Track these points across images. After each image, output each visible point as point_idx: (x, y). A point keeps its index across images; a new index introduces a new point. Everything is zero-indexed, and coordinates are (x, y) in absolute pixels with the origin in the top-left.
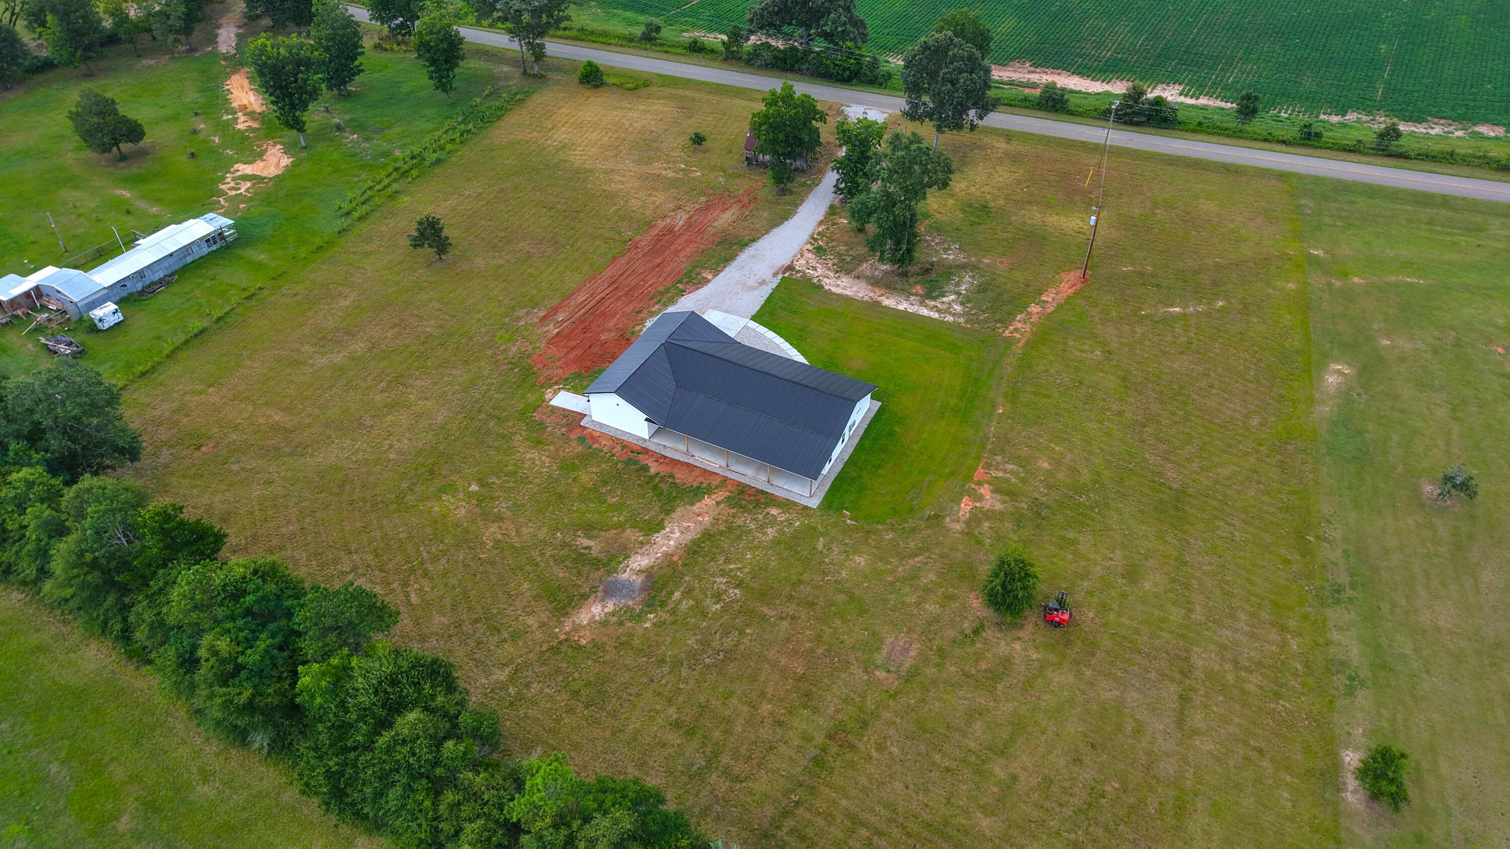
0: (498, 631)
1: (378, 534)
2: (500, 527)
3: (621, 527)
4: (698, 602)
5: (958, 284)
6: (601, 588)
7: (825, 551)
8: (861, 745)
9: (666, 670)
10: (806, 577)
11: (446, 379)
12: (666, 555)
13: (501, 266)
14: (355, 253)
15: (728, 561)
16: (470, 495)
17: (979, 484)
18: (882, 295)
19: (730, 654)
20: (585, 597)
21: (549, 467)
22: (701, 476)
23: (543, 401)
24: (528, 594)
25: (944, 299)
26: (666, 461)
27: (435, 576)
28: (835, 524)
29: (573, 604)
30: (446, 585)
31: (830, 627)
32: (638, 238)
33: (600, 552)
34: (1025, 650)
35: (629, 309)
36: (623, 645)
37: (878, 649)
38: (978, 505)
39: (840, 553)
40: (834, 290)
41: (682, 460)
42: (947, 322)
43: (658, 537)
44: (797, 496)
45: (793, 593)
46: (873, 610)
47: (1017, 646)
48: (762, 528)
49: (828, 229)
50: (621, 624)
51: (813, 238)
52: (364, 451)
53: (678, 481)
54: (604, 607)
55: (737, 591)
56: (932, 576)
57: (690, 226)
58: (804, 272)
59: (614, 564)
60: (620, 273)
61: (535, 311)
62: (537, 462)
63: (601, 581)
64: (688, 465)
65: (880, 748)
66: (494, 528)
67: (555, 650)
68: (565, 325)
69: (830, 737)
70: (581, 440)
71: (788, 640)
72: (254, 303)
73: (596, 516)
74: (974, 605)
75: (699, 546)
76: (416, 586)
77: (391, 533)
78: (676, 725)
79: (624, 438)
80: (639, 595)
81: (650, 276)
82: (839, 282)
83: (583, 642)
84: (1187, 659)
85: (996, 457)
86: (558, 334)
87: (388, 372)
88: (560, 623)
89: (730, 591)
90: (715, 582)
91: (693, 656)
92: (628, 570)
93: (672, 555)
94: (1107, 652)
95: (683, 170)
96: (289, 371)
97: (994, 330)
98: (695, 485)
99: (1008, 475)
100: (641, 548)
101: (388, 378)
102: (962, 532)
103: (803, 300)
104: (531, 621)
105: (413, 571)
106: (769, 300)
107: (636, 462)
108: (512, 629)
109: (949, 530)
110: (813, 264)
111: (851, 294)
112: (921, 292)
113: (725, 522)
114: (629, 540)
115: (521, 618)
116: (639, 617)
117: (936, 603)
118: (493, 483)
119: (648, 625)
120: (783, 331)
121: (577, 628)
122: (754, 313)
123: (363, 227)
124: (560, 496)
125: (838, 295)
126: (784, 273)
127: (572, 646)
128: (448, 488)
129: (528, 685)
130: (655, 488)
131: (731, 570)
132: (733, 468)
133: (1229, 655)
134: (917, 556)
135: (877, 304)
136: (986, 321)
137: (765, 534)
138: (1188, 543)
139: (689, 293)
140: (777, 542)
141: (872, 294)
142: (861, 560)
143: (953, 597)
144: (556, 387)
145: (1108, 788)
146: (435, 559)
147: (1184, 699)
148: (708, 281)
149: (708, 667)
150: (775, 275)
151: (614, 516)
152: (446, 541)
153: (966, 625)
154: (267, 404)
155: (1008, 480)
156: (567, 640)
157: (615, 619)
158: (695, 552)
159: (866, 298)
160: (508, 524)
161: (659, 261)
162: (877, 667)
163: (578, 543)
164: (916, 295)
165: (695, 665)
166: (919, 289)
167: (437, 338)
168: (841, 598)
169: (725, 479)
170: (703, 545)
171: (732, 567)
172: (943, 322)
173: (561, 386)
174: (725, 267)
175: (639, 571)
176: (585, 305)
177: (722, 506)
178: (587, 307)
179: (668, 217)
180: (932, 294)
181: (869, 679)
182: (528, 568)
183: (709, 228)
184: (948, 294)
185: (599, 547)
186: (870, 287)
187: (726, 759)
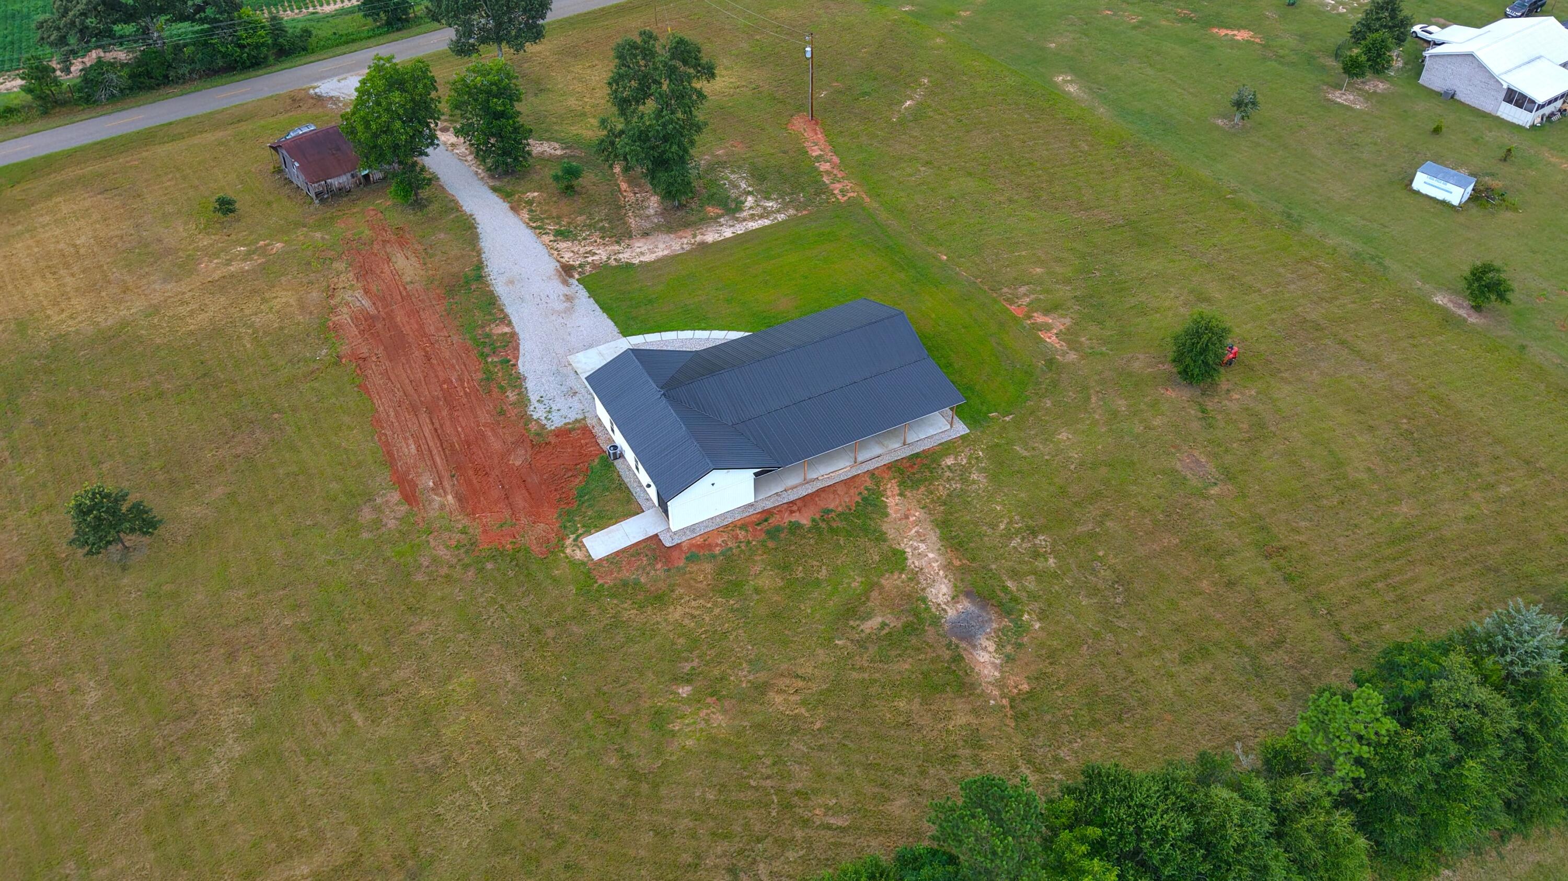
0: (954, 756)
1: (685, 823)
2: (780, 692)
3: (871, 585)
4: (1034, 572)
5: (734, 186)
6: (954, 639)
7: (1034, 453)
8: (1285, 543)
9: (1109, 636)
10: (1058, 481)
11: (426, 642)
12: (945, 567)
15: (994, 526)
16: (695, 700)
17: (1029, 317)
18: (694, 236)
19: (1120, 579)
20: (958, 659)
21: (715, 606)
22: (848, 489)
23: (584, 564)
24: (916, 706)
25: (748, 204)
28: (1003, 429)
29: (962, 674)
31: (1135, 496)
32: (345, 349)
33: (898, 619)
34: (1243, 394)
35: (484, 417)
36: (1052, 656)
37: (1185, 478)
38: (1055, 331)
39: (1044, 444)
40: (644, 259)
41: (810, 491)
42: (784, 221)
43: (913, 562)
44: (942, 435)
45: (1073, 500)
46: (1135, 458)
47: (1236, 396)
48: (964, 480)
49: (532, 211)
50: (1019, 646)
52: (495, 784)
53: (840, 509)
54: (985, 649)
55: (1041, 537)
56: (1122, 402)
57: (383, 299)
58: (588, 263)
59: (926, 615)
61: (379, 501)
62: (696, 613)
63: (944, 636)
64: (823, 490)
65: (1296, 531)
66: (776, 698)
67: (1020, 716)
68: (448, 487)
69: (1268, 557)
70: (692, 558)
71: (1132, 532)
73: (836, 599)
74: (1173, 396)
75: (955, 537)
76: (817, 812)
77: (695, 807)
78: (1186, 659)
79: (730, 520)
80: (988, 614)
81: (440, 374)
82: (638, 250)
83: (1025, 687)
84: (1305, 320)
85: (1003, 291)
86: (459, 499)
87: (331, 700)
88: (983, 696)
89: (1037, 542)
90: (1015, 548)
91: (1103, 608)
92: (944, 606)
93: (950, 563)
95: (250, 253)
96: (190, 822)
97: (828, 203)
98: (858, 499)
99: (1032, 296)
100: (919, 583)
101: (350, 707)
102: (1082, 358)
103: (637, 286)
104: (961, 719)
105: (787, 807)
106: (606, 309)
107: (778, 529)
108: (961, 743)
109: (1073, 364)
110: (582, 250)
111: (666, 252)
112: (719, 212)
113: (933, 501)
114: (897, 587)
115: (950, 727)
116: (1021, 628)
117: (1154, 416)
118: (693, 669)
119: (1037, 625)
120: (674, 324)
121: (1000, 684)
122: (614, 329)
124: (775, 616)
125: (656, 261)
126: (570, 275)
127: (1024, 700)
128: (659, 718)
129: (1057, 760)
130: (833, 531)
131: (1008, 529)
132: (860, 459)
134: (1089, 398)
135: (703, 245)
136: (809, 199)
137: (974, 482)
138: (1188, 251)
139: (517, 358)
140: (993, 477)
141: (685, 241)
142: (1064, 436)
143: (1155, 403)
144: (569, 542)
145: (1405, 427)
146: (786, 776)
147: (1342, 343)
148: (514, 336)
149: (1126, 604)
150: (565, 283)
151: (849, 584)
152: (761, 753)
153: (1192, 412)
155: (1038, 300)
156: (1012, 700)
157: (1009, 648)
158: (960, 544)
159: (686, 247)
160: (782, 683)
161: (418, 354)
162: (1205, 489)
163: (868, 631)
164: (720, 216)
165: (1117, 612)
166: (712, 210)
167: (321, 619)
168: (1103, 471)
169: (871, 474)
170: (953, 534)
171: (1002, 526)
172: (779, 223)
173: (572, 537)
174: (502, 310)
175: (953, 599)
176: (431, 452)
177: (908, 494)
178: (435, 452)
179: (336, 307)
180: (732, 208)
181: (1215, 501)
182: (873, 690)
183: (409, 287)
184: (743, 199)
185: (889, 616)
186: (672, 236)
187: (1251, 641)
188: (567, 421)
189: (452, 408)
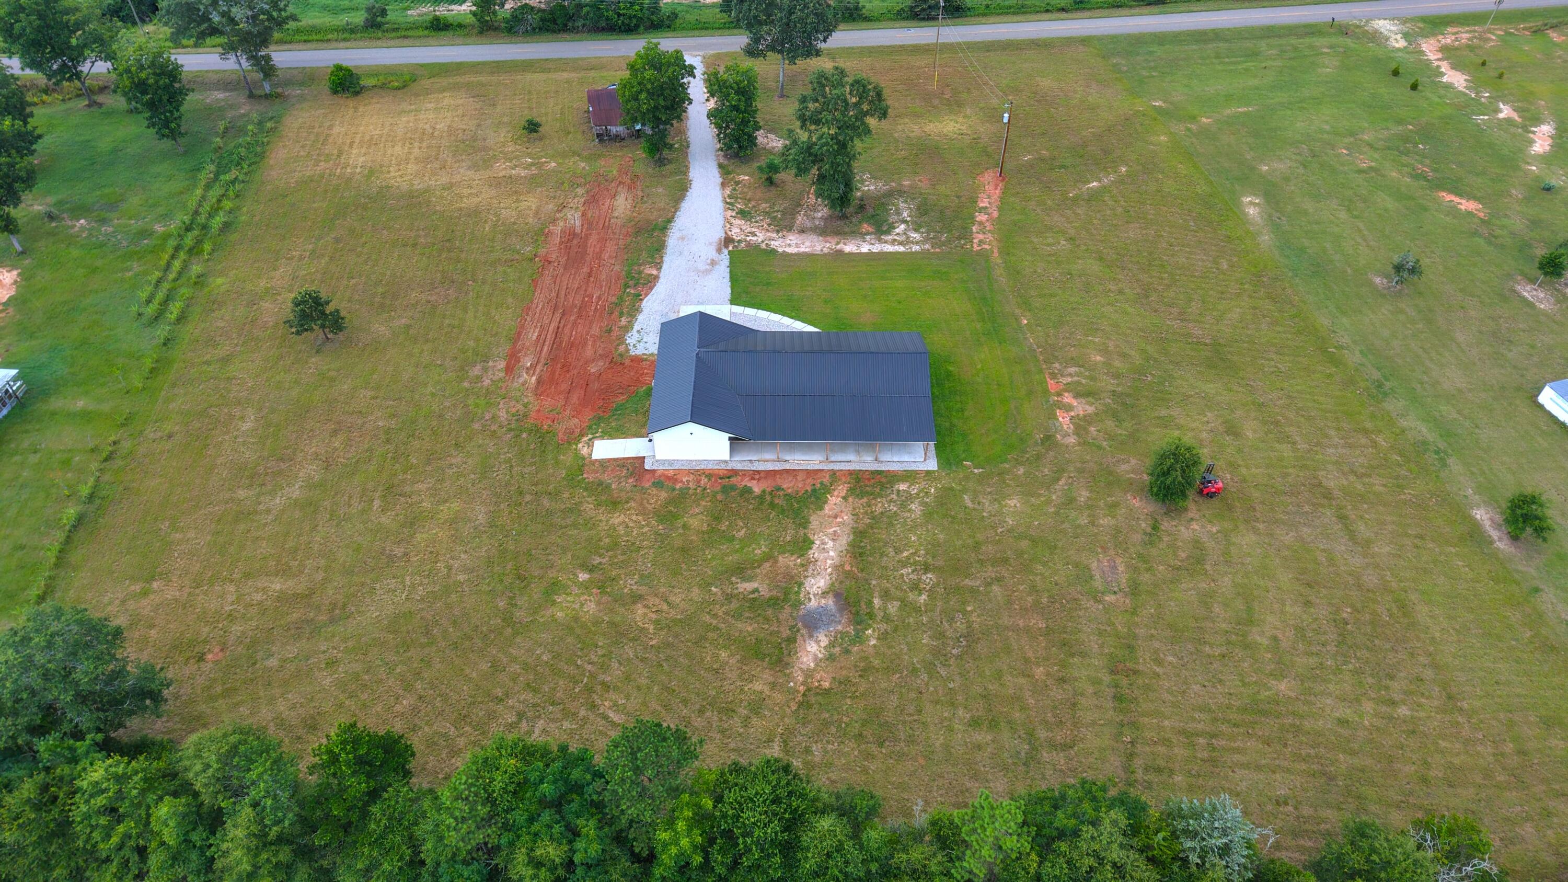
0: (733, 711)
1: (516, 667)
2: (646, 606)
3: (769, 557)
4: (902, 600)
5: (898, 213)
6: (800, 625)
7: (976, 506)
8: (1141, 668)
9: (925, 677)
10: (980, 537)
11: (451, 472)
12: (836, 567)
13: (409, 327)
14: (208, 363)
15: (898, 551)
16: (586, 586)
17: (1059, 394)
18: (838, 243)
19: (969, 636)
20: (791, 640)
21: (647, 525)
22: (808, 478)
23: (583, 458)
24: (733, 661)
25: (897, 230)
26: (762, 475)
27: (619, 684)
28: (967, 478)
29: (785, 652)
30: (639, 688)
31: (1036, 575)
32: (542, 251)
33: (770, 590)
34: (1203, 527)
35: (595, 331)
36: (865, 672)
37: (1091, 577)
38: (1073, 414)
39: (991, 502)
40: (788, 250)
41: (777, 468)
42: (916, 252)
43: (814, 553)
44: (912, 464)
45: (980, 557)
46: (1060, 544)
47: (1195, 526)
48: (903, 506)
49: (734, 189)
50: (847, 652)
51: (727, 203)
52: (421, 584)
53: (790, 491)
54: (818, 642)
55: (929, 575)
56: (1085, 493)
57: (590, 223)
58: (746, 241)
59: (793, 597)
60: (554, 294)
61: (490, 364)
62: (631, 524)
63: (794, 619)
64: (787, 471)
65: (1159, 662)
66: (640, 610)
67: (804, 704)
68: (538, 370)
69: (1113, 672)
70: (658, 485)
71: (1010, 602)
72: (119, 463)
73: (736, 556)
74: (1137, 505)
75: (861, 547)
76: (606, 703)
77: (530, 660)
78: (975, 723)
79: (703, 467)
80: (842, 616)
82: (789, 242)
83: (826, 685)
84: (1320, 484)
85: (1054, 365)
86: (539, 382)
87: (370, 485)
88: (789, 677)
89: (924, 577)
90: (902, 575)
91: (937, 652)
92: (811, 596)
93: (842, 566)
94: (1262, 503)
95: (532, 164)
96: (242, 527)
97: (962, 247)
98: (809, 489)
99: (1076, 378)
100: (806, 570)
101: (378, 494)
102: (1079, 444)
103: (767, 269)
104: (758, 686)
105: (589, 690)
106: (733, 279)
107: (733, 488)
108: (745, 703)
109: (1067, 447)
110: (749, 230)
111: (807, 250)
112: (870, 229)
113: (866, 513)
114: (788, 567)
115: (746, 688)
116: (859, 638)
117: (1105, 516)
118: (600, 563)
119: (873, 642)
120: (773, 307)
121: (809, 674)
122: (729, 297)
123: (190, 330)
124: (684, 550)
125: (796, 254)
126: (726, 247)
127: (818, 694)
128: (554, 588)
129: (808, 751)
130: (772, 505)
131: (908, 558)
132: (833, 459)
133: (1346, 469)
134: (1058, 479)
135: (840, 252)
136: (949, 241)
137: (910, 511)
138: (1252, 386)
139: (646, 295)
140: (928, 515)
141: (828, 245)
142: (1013, 502)
143: (1115, 505)
144: (585, 439)
145: (1345, 615)
146: (605, 668)
148: (656, 278)
149: (959, 657)
151: (754, 549)
152: (600, 644)
153: (1143, 525)
154: (247, 576)
155: (1079, 383)
156: (809, 690)
157: (837, 649)
158: (861, 555)
159: (826, 250)
160: (652, 600)
161: (586, 270)
162: (1103, 593)
163: (741, 590)
164: (868, 233)
165: (946, 661)
166: (865, 227)
167: (401, 429)
168: (1025, 544)
169: (833, 473)
170: (862, 544)
171: (905, 554)
172: (912, 253)
173: (590, 436)
174: (662, 257)
175: (823, 593)
176: (545, 342)
177: (850, 499)
178: (548, 343)
179: (557, 219)
180: (882, 229)
181: (1104, 607)
182: (711, 635)
183: (612, 221)
184: (897, 225)
185: (765, 586)
186: (821, 238)
187: (1042, 734)
188: (646, 352)
189: (579, 316)
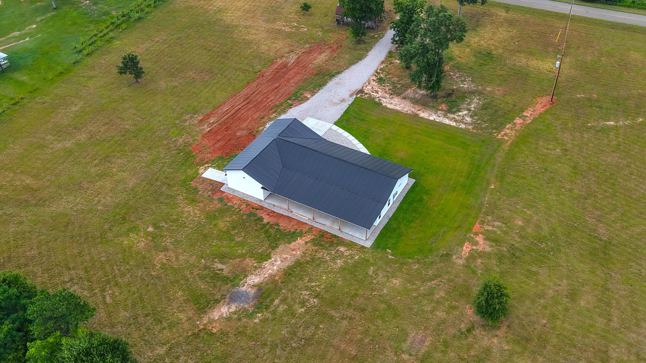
0: (161, 322)
1: (88, 258)
2: (165, 255)
3: (243, 256)
4: (290, 306)
5: (469, 104)
6: (228, 296)
7: (374, 275)
9: (267, 350)
10: (360, 292)
11: (137, 158)
12: (271, 275)
13: (175, 87)
14: (83, 77)
15: (310, 280)
16: (147, 234)
17: (476, 234)
18: (420, 110)
19: (309, 341)
20: (217, 301)
21: (199, 217)
22: (296, 225)
23: (198, 174)
24: (182, 299)
25: (460, 113)
26: (275, 214)
27: (123, 286)
28: (381, 258)
29: (209, 306)
30: (129, 291)
31: (374, 325)
32: (264, 70)
33: (229, 273)
34: (500, 343)
35: (256, 115)
36: (240, 333)
37: (405, 340)
38: (474, 248)
39: (384, 276)
40: (389, 106)
41: (284, 214)
42: (461, 128)
43: (266, 264)
44: (357, 239)
45: (352, 302)
46: (402, 315)
47: (495, 340)
48: (334, 259)
49: (387, 66)
50: (239, 319)
51: (377, 72)
52: (82, 204)
53: (281, 228)
54: (229, 308)
55: (315, 300)
56: (442, 294)
57: (298, 63)
58: (370, 94)
59: (237, 281)
60: (251, 92)
61: (196, 116)
62: (191, 214)
63: (228, 292)
64: (288, 217)
66: (161, 255)
67: (196, 335)
68: (214, 125)
70: (221, 200)
71: (346, 333)
72: (17, 107)
73: (227, 250)
74: (469, 313)
75: (293, 271)
76: (110, 291)
77: (96, 257)
79: (248, 199)
80: (252, 301)
81: (271, 95)
82: (392, 101)
83: (215, 331)
84: (606, 352)
85: (488, 217)
86: (209, 131)
87: (100, 153)
88: (200, 318)
89: (311, 300)
90: (302, 294)
91: (285, 341)
92: (246, 284)
93: (275, 276)
94: (554, 346)
95: (295, 27)
96: (37, 151)
97: (492, 134)
98: (292, 230)
99: (495, 229)
100: (255, 271)
101: (100, 158)
102: (463, 265)
103: (369, 112)
104: (182, 316)
105: (108, 282)
106: (346, 112)
107: (255, 215)
108: (169, 321)
109: (455, 264)
110: (376, 89)
111: (399, 109)
112: (445, 108)
113: (310, 255)
114: (248, 265)
115: (176, 314)
116: (251, 316)
117: (444, 311)
118: (163, 226)
119: (257, 321)
120: (354, 132)
121: (211, 321)
122: (336, 119)
123: (89, 60)
124: (205, 236)
125: (391, 109)
126: (357, 94)
127: (207, 333)
128: (134, 229)
130: (266, 232)
131: (312, 287)
132: (317, 220)
133: (634, 351)
134: (433, 280)
135: (417, 115)
136: (487, 128)
137: (335, 263)
138: (611, 276)
139: (295, 106)
141: (413, 109)
142: (396, 282)
143: (455, 308)
144: (207, 165)
146: (123, 275)
148: (308, 99)
149: (294, 349)
150: (351, 95)
151: (239, 250)
152: (131, 263)
153: (463, 326)
154: (22, 172)
155: (495, 232)
156: (204, 329)
157: (236, 316)
158: (290, 274)
159: (409, 112)
160: (171, 254)
161: (277, 85)
162: (403, 352)
163: (215, 267)
164: (442, 110)
165: (286, 347)
166: (444, 106)
167: (133, 132)
168: (383, 306)
169: (312, 227)
170: (295, 270)
171: (313, 284)
172: (458, 128)
173: (210, 165)
174: (319, 90)
175: (253, 285)
176: (228, 113)
177: (309, 244)
178: (229, 114)
179: (284, 57)
180: (452, 111)
181: (397, 360)
182: (182, 282)
183: (310, 65)
184: (462, 110)
185: (228, 270)
186: (412, 105)
189: (255, 106)
